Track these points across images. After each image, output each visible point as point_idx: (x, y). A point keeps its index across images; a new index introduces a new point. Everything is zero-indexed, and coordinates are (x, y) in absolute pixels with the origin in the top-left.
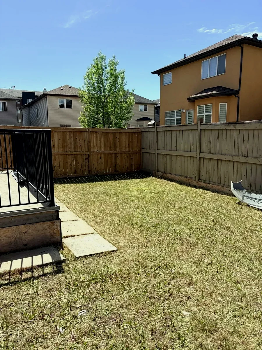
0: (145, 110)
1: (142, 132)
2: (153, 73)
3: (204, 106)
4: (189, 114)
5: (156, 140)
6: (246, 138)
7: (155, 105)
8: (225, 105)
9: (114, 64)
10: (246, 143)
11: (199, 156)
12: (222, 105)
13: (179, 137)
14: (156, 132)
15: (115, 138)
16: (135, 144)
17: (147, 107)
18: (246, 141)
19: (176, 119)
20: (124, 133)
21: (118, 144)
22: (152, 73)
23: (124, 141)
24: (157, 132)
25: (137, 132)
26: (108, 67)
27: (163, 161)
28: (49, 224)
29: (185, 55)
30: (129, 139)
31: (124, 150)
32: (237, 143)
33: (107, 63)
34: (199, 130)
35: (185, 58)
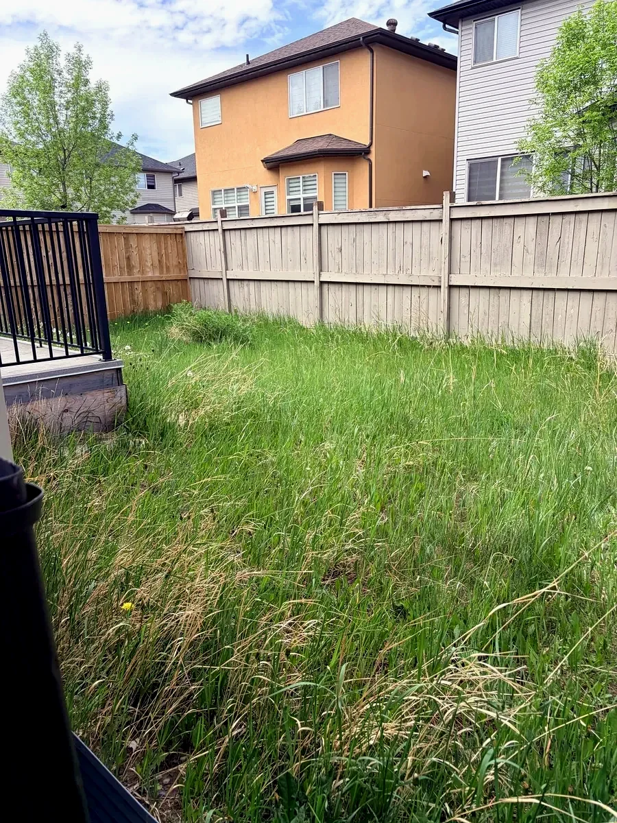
0: (151, 187)
1: (186, 232)
2: (176, 95)
3: (301, 179)
4: (267, 196)
5: (222, 250)
6: (408, 239)
7: (174, 175)
8: (343, 176)
9: (80, 65)
10: (408, 247)
11: (320, 276)
12: (337, 176)
13: (274, 242)
14: (220, 230)
15: (128, 246)
16: (174, 261)
17: (154, 179)
18: (408, 243)
19: (239, 207)
20: (147, 236)
21: (135, 261)
22: (171, 95)
23: (148, 251)
24: (224, 231)
25: (175, 231)
26: (65, 74)
27: (241, 294)
28: (106, 395)
29: (248, 56)
30: (159, 248)
31: (150, 274)
32: (391, 248)
33: (62, 62)
34: (316, 226)
35: (248, 63)
